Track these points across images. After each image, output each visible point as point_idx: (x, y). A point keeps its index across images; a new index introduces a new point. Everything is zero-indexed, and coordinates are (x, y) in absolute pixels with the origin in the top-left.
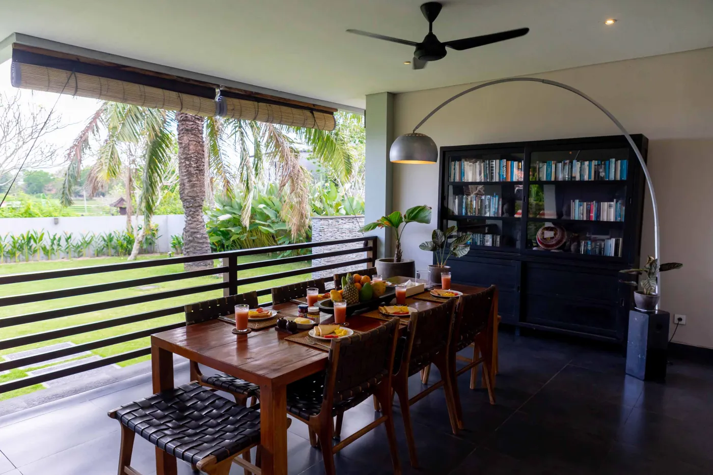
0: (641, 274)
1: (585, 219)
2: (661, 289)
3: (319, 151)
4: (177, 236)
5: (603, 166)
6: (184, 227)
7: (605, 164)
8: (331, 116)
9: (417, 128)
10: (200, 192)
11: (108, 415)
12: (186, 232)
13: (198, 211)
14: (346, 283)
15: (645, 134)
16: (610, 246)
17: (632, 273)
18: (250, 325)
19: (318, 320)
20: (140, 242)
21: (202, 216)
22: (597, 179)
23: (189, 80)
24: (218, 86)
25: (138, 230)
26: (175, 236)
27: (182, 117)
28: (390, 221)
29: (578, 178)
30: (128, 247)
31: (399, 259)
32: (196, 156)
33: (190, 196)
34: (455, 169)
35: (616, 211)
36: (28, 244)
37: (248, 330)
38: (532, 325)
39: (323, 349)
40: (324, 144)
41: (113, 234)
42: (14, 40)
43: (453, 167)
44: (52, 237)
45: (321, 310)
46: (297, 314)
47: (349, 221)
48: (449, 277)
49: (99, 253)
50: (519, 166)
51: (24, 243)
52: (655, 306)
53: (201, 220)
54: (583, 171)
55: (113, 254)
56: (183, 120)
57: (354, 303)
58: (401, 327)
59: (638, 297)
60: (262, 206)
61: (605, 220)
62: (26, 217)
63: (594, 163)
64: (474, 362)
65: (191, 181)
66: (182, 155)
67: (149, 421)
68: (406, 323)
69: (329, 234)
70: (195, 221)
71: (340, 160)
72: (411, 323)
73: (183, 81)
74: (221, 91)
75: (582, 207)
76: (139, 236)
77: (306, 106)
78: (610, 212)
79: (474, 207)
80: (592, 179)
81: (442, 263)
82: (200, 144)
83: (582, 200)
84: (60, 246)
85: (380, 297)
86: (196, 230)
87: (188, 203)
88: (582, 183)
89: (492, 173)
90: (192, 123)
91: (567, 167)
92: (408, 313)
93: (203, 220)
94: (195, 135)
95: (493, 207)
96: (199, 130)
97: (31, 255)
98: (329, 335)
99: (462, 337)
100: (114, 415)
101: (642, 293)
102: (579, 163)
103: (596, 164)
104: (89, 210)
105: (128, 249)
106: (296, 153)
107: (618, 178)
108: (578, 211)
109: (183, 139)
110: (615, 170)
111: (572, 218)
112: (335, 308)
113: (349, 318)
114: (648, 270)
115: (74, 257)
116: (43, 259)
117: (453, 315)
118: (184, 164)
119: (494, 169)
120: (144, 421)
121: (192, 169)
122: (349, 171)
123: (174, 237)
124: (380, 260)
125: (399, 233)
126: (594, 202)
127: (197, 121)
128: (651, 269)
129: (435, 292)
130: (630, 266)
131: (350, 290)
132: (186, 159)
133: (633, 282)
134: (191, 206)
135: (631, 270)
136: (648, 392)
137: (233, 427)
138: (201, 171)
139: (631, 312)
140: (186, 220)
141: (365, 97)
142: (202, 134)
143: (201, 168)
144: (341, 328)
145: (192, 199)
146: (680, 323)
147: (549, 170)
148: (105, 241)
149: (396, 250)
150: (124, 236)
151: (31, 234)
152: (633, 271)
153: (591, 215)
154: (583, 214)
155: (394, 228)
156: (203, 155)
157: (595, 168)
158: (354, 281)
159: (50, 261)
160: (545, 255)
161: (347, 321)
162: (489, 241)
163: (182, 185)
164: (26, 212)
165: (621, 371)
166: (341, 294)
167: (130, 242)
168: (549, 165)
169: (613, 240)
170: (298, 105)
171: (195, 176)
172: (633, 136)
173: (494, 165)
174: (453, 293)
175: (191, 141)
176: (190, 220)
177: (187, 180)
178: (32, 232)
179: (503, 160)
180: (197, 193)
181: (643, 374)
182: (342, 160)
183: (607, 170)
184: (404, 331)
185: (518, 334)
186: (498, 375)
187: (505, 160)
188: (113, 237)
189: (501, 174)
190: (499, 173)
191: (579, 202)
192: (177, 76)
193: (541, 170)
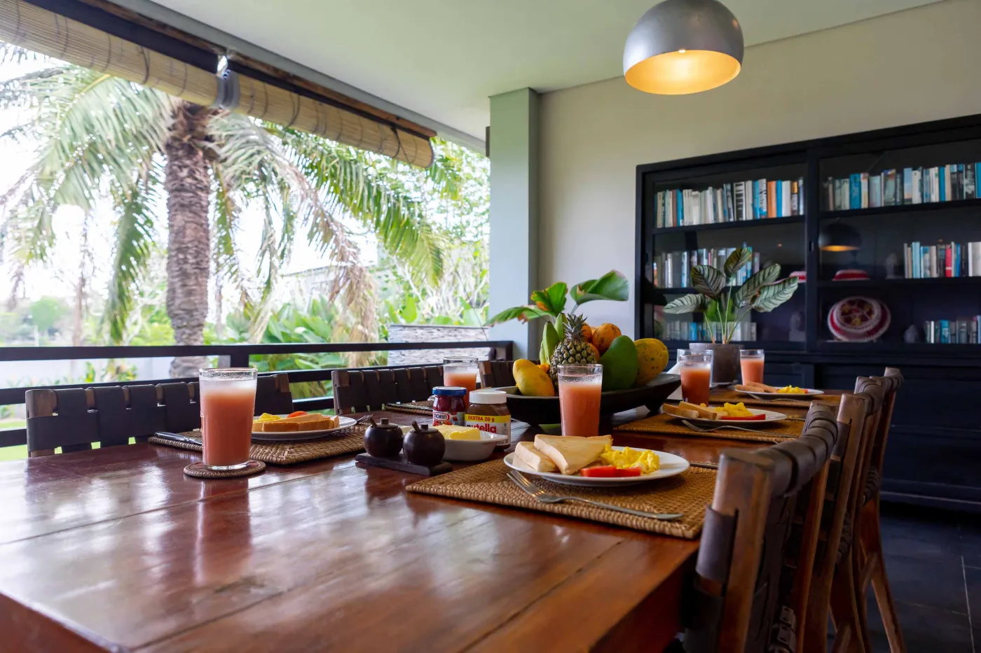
1: (935, 276)
3: (393, 241)
5: (970, 173)
7: (973, 169)
8: (426, 142)
10: (201, 303)
12: (175, 368)
13: (195, 333)
22: (957, 198)
23: (164, 26)
24: (224, 50)
27: (174, 184)
29: (917, 200)
32: (196, 246)
33: (183, 310)
34: (664, 205)
40: (400, 233)
43: (660, 202)
47: (450, 334)
50: (792, 188)
54: (926, 185)
56: (177, 190)
60: (300, 330)
61: (979, 275)
63: (948, 169)
65: (186, 286)
66: (172, 244)
71: (425, 256)
74: (228, 60)
75: (927, 256)
77: (384, 117)
80: (948, 197)
82: (203, 227)
83: (926, 243)
87: (179, 321)
88: (926, 207)
89: (739, 206)
91: (891, 183)
94: (195, 213)
96: (202, 207)
102: (918, 173)
103: (955, 170)
108: (920, 262)
109: (176, 219)
111: (908, 275)
118: (175, 259)
119: (743, 198)
121: (187, 267)
122: (438, 272)
126: (953, 244)
127: (199, 193)
132: (179, 250)
134: (185, 326)
138: (202, 271)
141: (488, 101)
142: (206, 212)
143: (204, 265)
145: (187, 314)
147: (856, 189)
153: (948, 268)
154: (929, 268)
156: (208, 245)
157: (952, 179)
163: (172, 291)
168: (855, 182)
170: (370, 114)
171: (193, 278)
173: (743, 192)
175: (189, 222)
177: (180, 283)
179: (760, 181)
180: (195, 304)
182: (427, 256)
183: (979, 178)
187: (764, 181)
189: (758, 206)
190: (753, 205)
191: (921, 245)
192: (140, 15)
193: (838, 192)
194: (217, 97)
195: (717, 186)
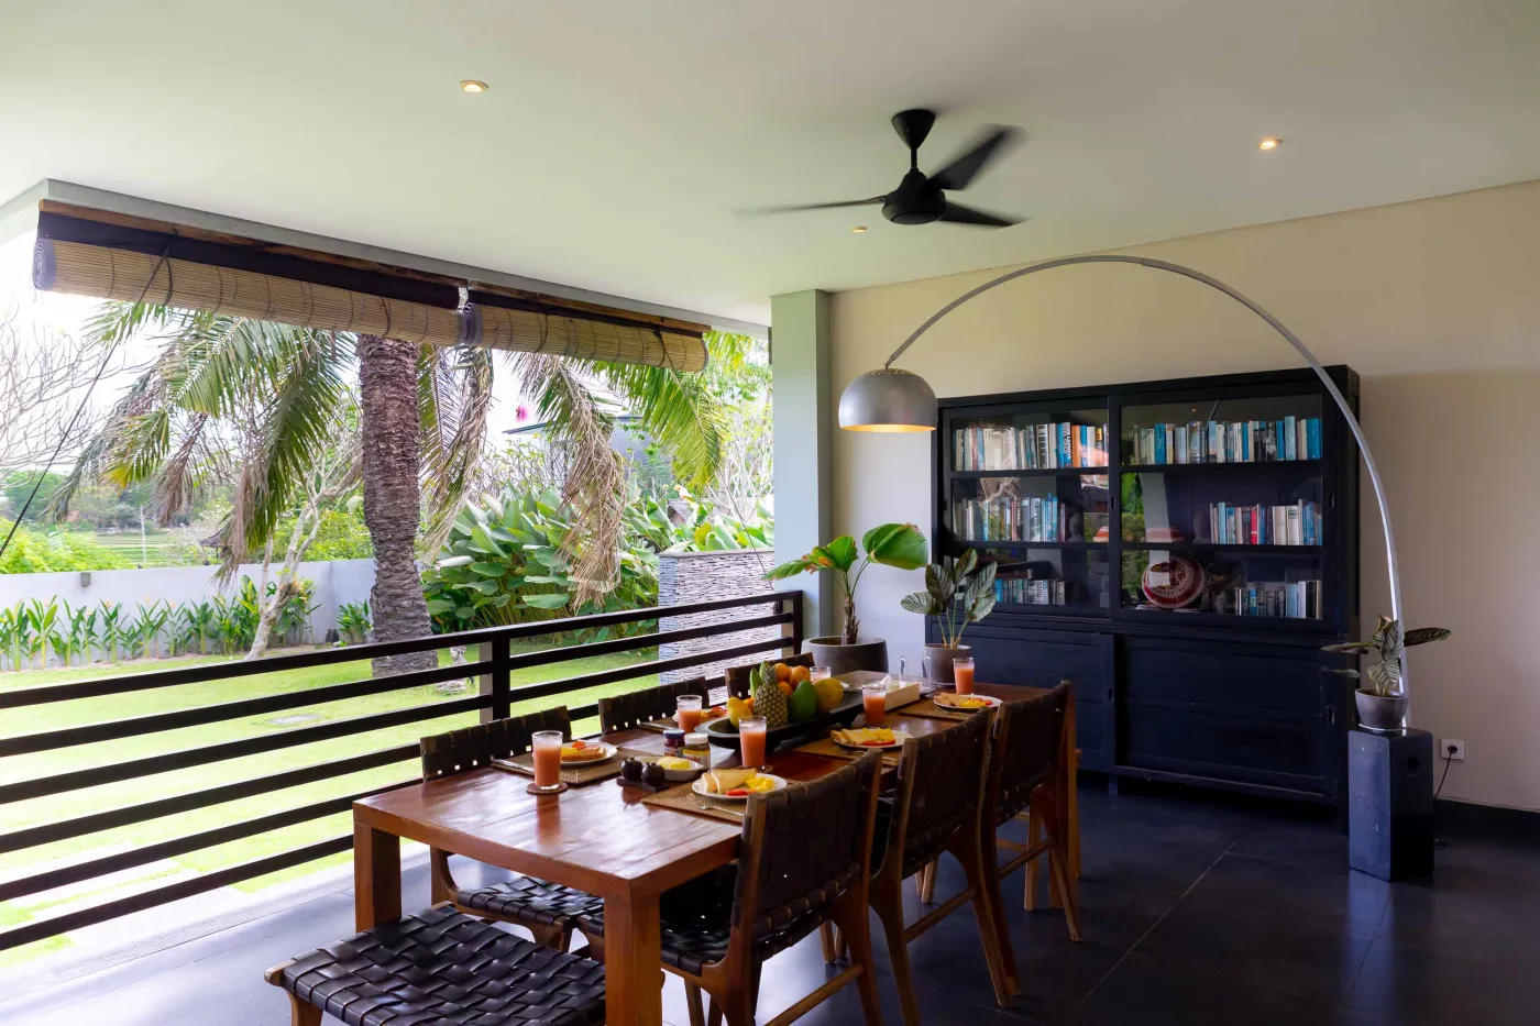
0: (1366, 652)
1: (1241, 542)
2: (1410, 683)
3: (657, 418)
4: (353, 606)
5: (1271, 432)
6: (374, 583)
7: (1275, 428)
8: (698, 340)
9: (893, 358)
10: (410, 508)
11: (266, 978)
12: (377, 596)
13: (404, 548)
14: (759, 683)
15: (1353, 365)
16: (1297, 597)
17: (1348, 651)
18: (564, 776)
19: (706, 761)
20: (272, 622)
21: (412, 561)
22: (1259, 459)
23: (404, 270)
24: (465, 283)
25: (268, 596)
26: (349, 606)
27: (371, 349)
28: (830, 556)
29: (1221, 458)
30: (243, 632)
31: (853, 637)
32: (402, 431)
33: (387, 518)
34: (963, 444)
35: (1304, 523)
36: (20, 632)
37: (560, 787)
38: (1143, 770)
39: (726, 817)
40: (669, 405)
41: (212, 605)
42: (45, 194)
43: (959, 441)
44: (74, 615)
45: (712, 740)
46: (662, 749)
47: (738, 562)
48: (971, 667)
49: (178, 649)
50: (1097, 435)
51: (12, 630)
52: (1400, 721)
53: (411, 569)
54: (1230, 441)
55: (210, 650)
56: (372, 354)
57: (779, 725)
58: (885, 771)
59: (1363, 701)
60: (531, 547)
61: (1284, 543)
62: (15, 572)
63: (1252, 425)
64: (1030, 850)
65: (390, 485)
66: (369, 429)
67: (358, 989)
68: (893, 764)
69: (697, 590)
70: (397, 571)
72: (905, 761)
73: (394, 273)
74: (469, 292)
75: (1232, 518)
76: (271, 608)
77: (646, 320)
78: (1292, 526)
79: (1008, 522)
80: (1251, 459)
81: (952, 640)
82: (410, 405)
83: (1233, 503)
84: (93, 634)
85: (832, 712)
86: (399, 591)
87: (382, 533)
88: (1230, 467)
89: (1042, 451)
90: (393, 361)
91: (1197, 436)
92: (894, 742)
93: (415, 568)
94: (399, 387)
95: (1044, 522)
96: (407, 377)
97: (27, 655)
98: (737, 790)
99: (1007, 793)
100: (279, 978)
101: (1370, 693)
102: (1222, 427)
103: (1257, 428)
104: (152, 554)
105: (244, 638)
106: (606, 422)
107: (1304, 456)
108: (1226, 525)
109: (372, 396)
110: (1298, 440)
111: (1214, 540)
112: (742, 735)
113: (772, 754)
114: (1381, 645)
115: (124, 658)
116: (53, 665)
117: (988, 747)
118: (374, 449)
119: (1047, 442)
120: (345, 989)
121: (391, 459)
123: (347, 608)
124: (813, 642)
125: (852, 583)
126: (1258, 506)
127: (403, 358)
128: (1386, 642)
129: (944, 699)
130: (1343, 638)
131: (771, 698)
132: (379, 437)
133: (1350, 671)
134: (390, 539)
135: (1345, 645)
136: (1398, 903)
137: (540, 993)
138: (411, 463)
139: (1353, 735)
140: (377, 569)
141: (770, 300)
142: (414, 383)
143: (412, 455)
144: (760, 776)
145: (391, 523)
146: (1453, 756)
147: (1161, 441)
148: (193, 621)
149: (846, 618)
150: (237, 609)
151: (29, 610)
152: (1350, 647)
153: (1253, 532)
154: (1235, 533)
155: (840, 572)
157: (1255, 437)
158: (776, 679)
159: (69, 668)
160: (1162, 621)
161: (767, 762)
162: (1040, 593)
163: (370, 492)
164: (14, 563)
165: (1339, 864)
166: (750, 706)
167: (248, 620)
168: (1160, 432)
169: (1303, 585)
170: (628, 320)
171: (398, 474)
172: (1330, 370)
173: (1046, 436)
174: (981, 700)
175: (392, 399)
176: (387, 569)
177: (382, 482)
178: (30, 605)
179: (1064, 424)
180: (402, 511)
181: (1386, 866)
183: (1280, 438)
184: (890, 780)
185: (1116, 793)
186: (1080, 879)
187: (1068, 424)
188: (212, 611)
189: (1062, 452)
190: (1057, 451)
191: (1227, 506)
192: (380, 264)
193: (1143, 443)
194: (459, 337)
195: (1020, 427)
